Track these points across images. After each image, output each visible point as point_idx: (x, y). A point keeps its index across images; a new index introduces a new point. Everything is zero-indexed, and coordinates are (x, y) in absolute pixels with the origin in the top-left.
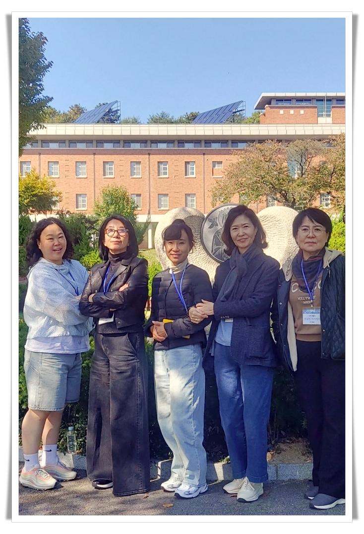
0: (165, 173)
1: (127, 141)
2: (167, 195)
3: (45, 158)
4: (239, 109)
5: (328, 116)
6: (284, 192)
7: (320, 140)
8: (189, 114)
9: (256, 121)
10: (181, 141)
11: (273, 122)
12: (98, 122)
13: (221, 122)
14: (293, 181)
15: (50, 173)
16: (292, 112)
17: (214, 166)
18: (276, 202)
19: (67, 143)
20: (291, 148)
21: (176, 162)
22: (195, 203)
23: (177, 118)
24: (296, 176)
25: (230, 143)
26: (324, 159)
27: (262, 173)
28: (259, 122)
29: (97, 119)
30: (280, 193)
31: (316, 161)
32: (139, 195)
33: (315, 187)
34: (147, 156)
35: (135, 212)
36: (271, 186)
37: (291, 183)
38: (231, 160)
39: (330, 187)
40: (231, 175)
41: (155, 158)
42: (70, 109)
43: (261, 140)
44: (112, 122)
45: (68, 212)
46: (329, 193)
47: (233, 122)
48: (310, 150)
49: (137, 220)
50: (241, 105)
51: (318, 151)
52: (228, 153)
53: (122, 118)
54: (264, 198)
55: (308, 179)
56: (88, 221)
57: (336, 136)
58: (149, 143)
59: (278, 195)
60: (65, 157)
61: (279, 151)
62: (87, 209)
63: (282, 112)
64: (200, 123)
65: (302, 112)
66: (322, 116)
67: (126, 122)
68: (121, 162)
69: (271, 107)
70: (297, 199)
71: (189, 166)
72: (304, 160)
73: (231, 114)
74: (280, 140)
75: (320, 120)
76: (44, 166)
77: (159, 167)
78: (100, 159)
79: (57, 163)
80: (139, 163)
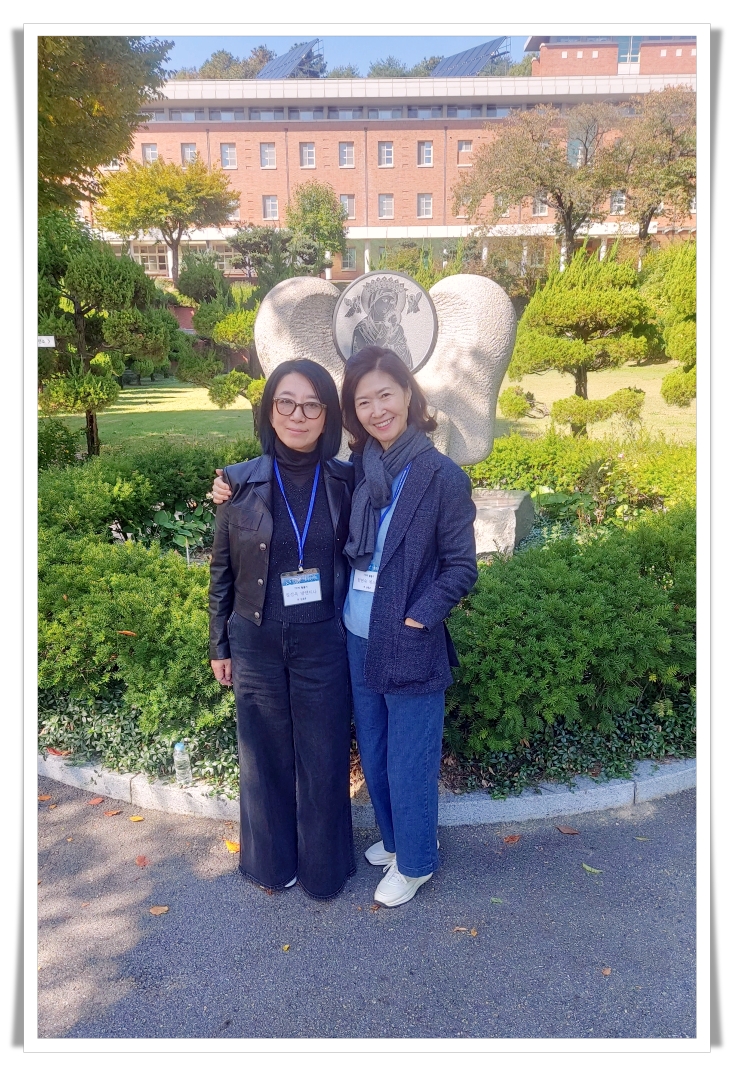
0: (389, 161)
1: (328, 109)
2: (390, 196)
3: (217, 137)
4: (501, 51)
5: (634, 60)
6: (557, 191)
7: (617, 104)
8: (428, 59)
9: (526, 71)
10: (411, 107)
11: (551, 73)
12: (293, 76)
13: (472, 74)
14: (572, 172)
15: (223, 161)
16: (580, 54)
17: (460, 148)
18: (547, 206)
19: (246, 112)
20: (571, 117)
21: (404, 141)
22: (431, 208)
23: (410, 67)
24: (578, 164)
25: (484, 109)
26: (621, 135)
27: (528, 160)
28: (530, 75)
29: (290, 71)
30: (552, 192)
31: (610, 138)
32: (351, 196)
33: (604, 182)
34: (363, 133)
35: (345, 224)
36: (539, 182)
37: (568, 176)
38: (484, 137)
39: (626, 182)
40: (483, 164)
41: (375, 136)
42: (251, 54)
43: (530, 103)
44: (314, 75)
45: (251, 225)
46: (623, 191)
47: (491, 73)
48: (601, 122)
49: (348, 236)
50: (504, 44)
51: (613, 122)
52: (478, 125)
53: (329, 69)
54: (530, 200)
55: (596, 169)
56: (278, 237)
57: (642, 95)
58: (365, 111)
59: (550, 195)
60: (243, 135)
61: (555, 123)
62: (276, 219)
63: (564, 54)
64: (442, 76)
65: (595, 54)
66: (625, 60)
67: (338, 75)
68: (326, 141)
69: (549, 48)
70: (576, 203)
71: (425, 149)
72: (590, 138)
73: (487, 57)
74: (559, 103)
75: (623, 68)
76: (215, 150)
77: (380, 151)
78: (296, 137)
79: (232, 145)
80: (351, 144)
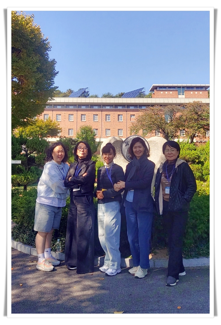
0: (109, 120)
1: (92, 105)
2: (110, 129)
3: (55, 113)
4: (142, 91)
5: (183, 94)
6: (163, 129)
7: (179, 105)
8: (120, 93)
9: (150, 96)
10: (116, 105)
11: (158, 97)
12: (79, 97)
13: (134, 97)
14: (167, 124)
15: (57, 119)
16: (166, 92)
17: (131, 117)
18: (160, 133)
19: (65, 106)
20: (166, 109)
21: (114, 115)
22: (122, 133)
23: (114, 95)
24: (169, 122)
25: (138, 106)
26: (182, 114)
27: (153, 120)
28: (151, 97)
29: (79, 96)
30: (161, 129)
31: (178, 115)
32: (97, 129)
33: (177, 127)
34: (101, 112)
35: (95, 137)
36: (157, 126)
37: (166, 125)
38: (139, 114)
39: (184, 126)
40: (139, 121)
41: (105, 113)
42: (67, 91)
43: (153, 105)
44: (86, 97)
45: (65, 137)
46: (184, 130)
47: (140, 97)
48: (175, 110)
49: (96, 141)
50: (143, 89)
51: (179, 110)
52: (138, 111)
53: (90, 95)
54: (154, 131)
55: (175, 123)
56: (73, 141)
57: (187, 103)
58: (102, 106)
59: (161, 130)
60: (64, 112)
61: (161, 110)
62: (73, 136)
63: (162, 92)
64: (125, 97)
65: (171, 92)
66: (180, 94)
67: (92, 97)
68: (89, 115)
69: (157, 91)
70: (169, 132)
71: (120, 117)
72: (172, 115)
73: (139, 94)
74: (161, 105)
75: (180, 96)
76: (55, 116)
77: (106, 117)
78: (80, 113)
79: (60, 115)
80: (97, 115)
